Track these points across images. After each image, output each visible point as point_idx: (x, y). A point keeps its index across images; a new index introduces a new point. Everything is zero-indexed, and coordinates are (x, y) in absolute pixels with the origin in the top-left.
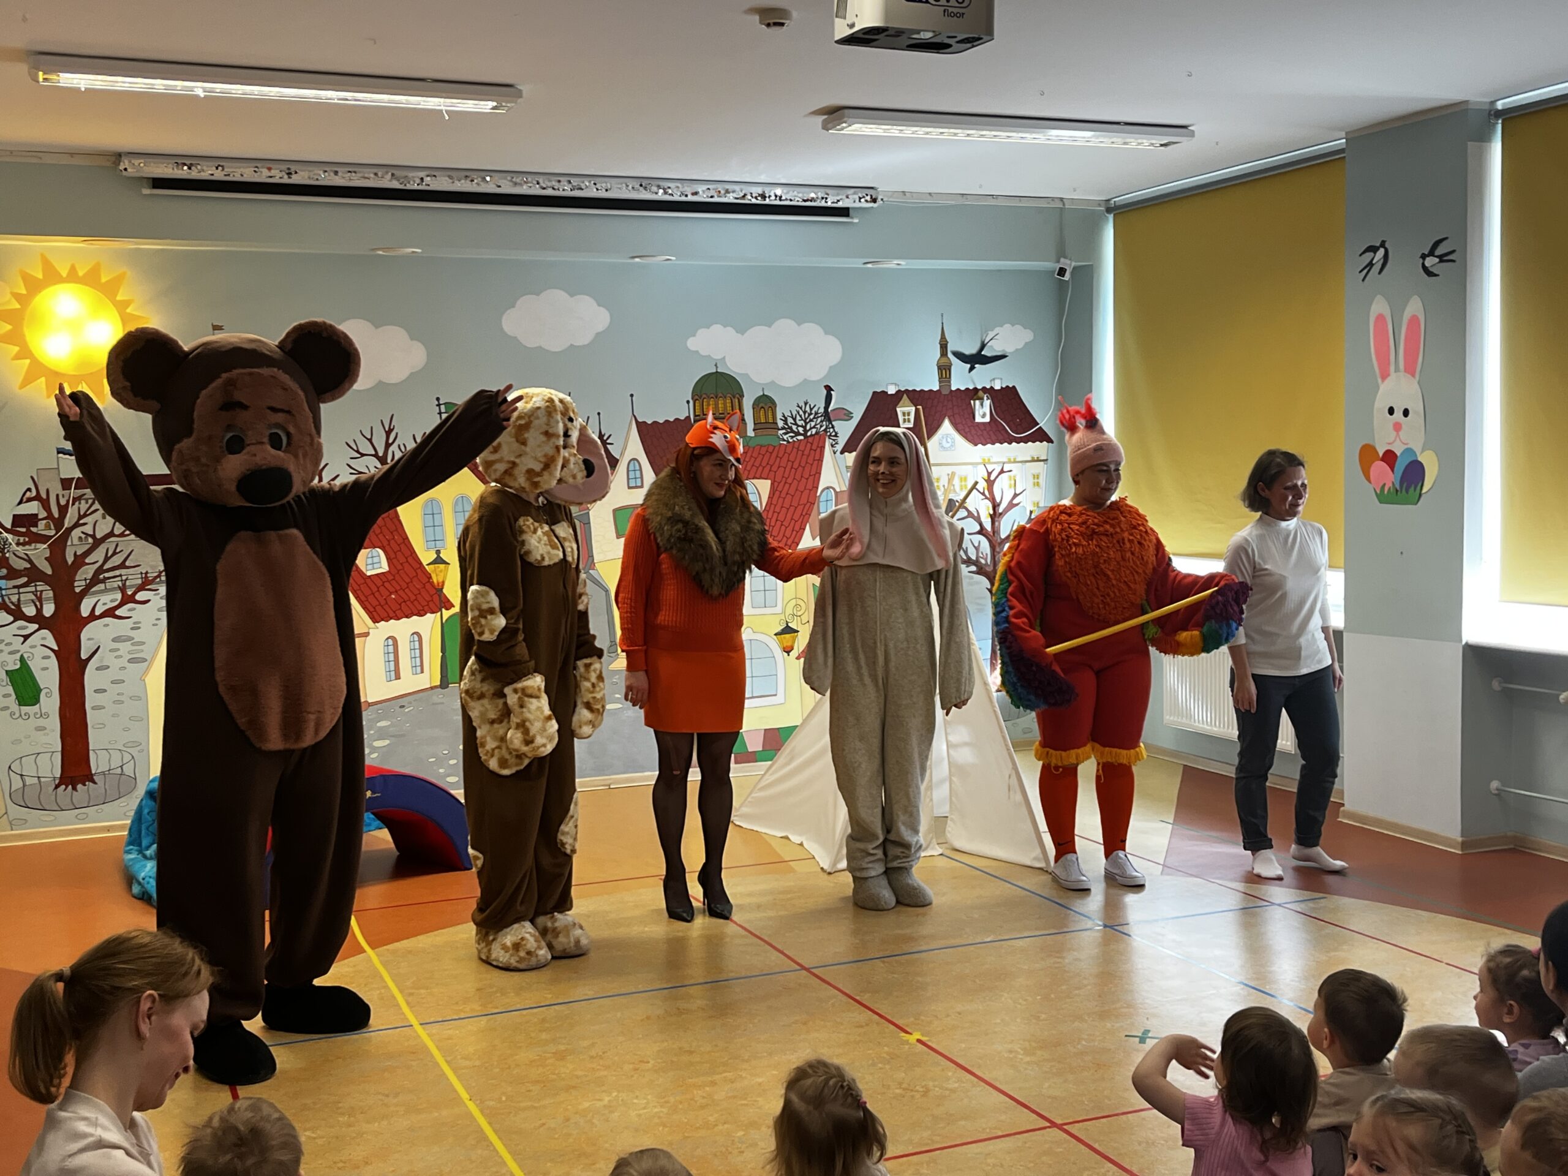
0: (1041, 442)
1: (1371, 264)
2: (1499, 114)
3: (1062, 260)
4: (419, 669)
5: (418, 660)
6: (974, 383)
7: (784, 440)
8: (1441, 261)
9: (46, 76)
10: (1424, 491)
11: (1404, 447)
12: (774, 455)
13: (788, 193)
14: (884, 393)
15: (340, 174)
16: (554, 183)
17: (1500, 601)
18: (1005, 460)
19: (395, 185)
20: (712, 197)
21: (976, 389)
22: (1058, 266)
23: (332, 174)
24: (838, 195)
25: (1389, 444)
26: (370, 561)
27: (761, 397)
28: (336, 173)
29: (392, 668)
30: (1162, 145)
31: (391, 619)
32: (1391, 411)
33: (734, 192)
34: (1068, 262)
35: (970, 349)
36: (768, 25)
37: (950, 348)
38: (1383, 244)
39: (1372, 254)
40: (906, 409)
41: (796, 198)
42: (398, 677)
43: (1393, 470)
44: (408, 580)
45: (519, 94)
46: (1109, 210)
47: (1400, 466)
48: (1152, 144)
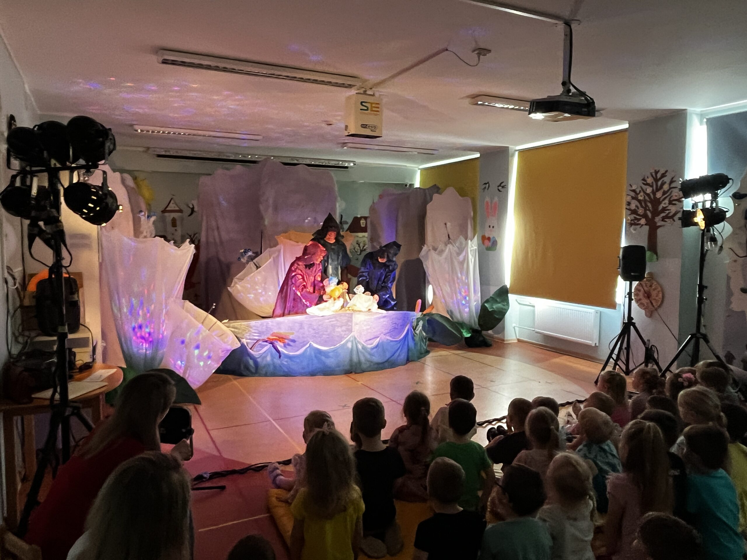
1: (485, 188)
2: (517, 150)
8: (502, 188)
11: (492, 236)
14: (357, 217)
22: (405, 184)
24: (345, 163)
25: (489, 235)
30: (431, 154)
32: (490, 226)
34: (408, 183)
38: (488, 183)
39: (486, 185)
40: (363, 222)
46: (419, 169)
48: (428, 154)
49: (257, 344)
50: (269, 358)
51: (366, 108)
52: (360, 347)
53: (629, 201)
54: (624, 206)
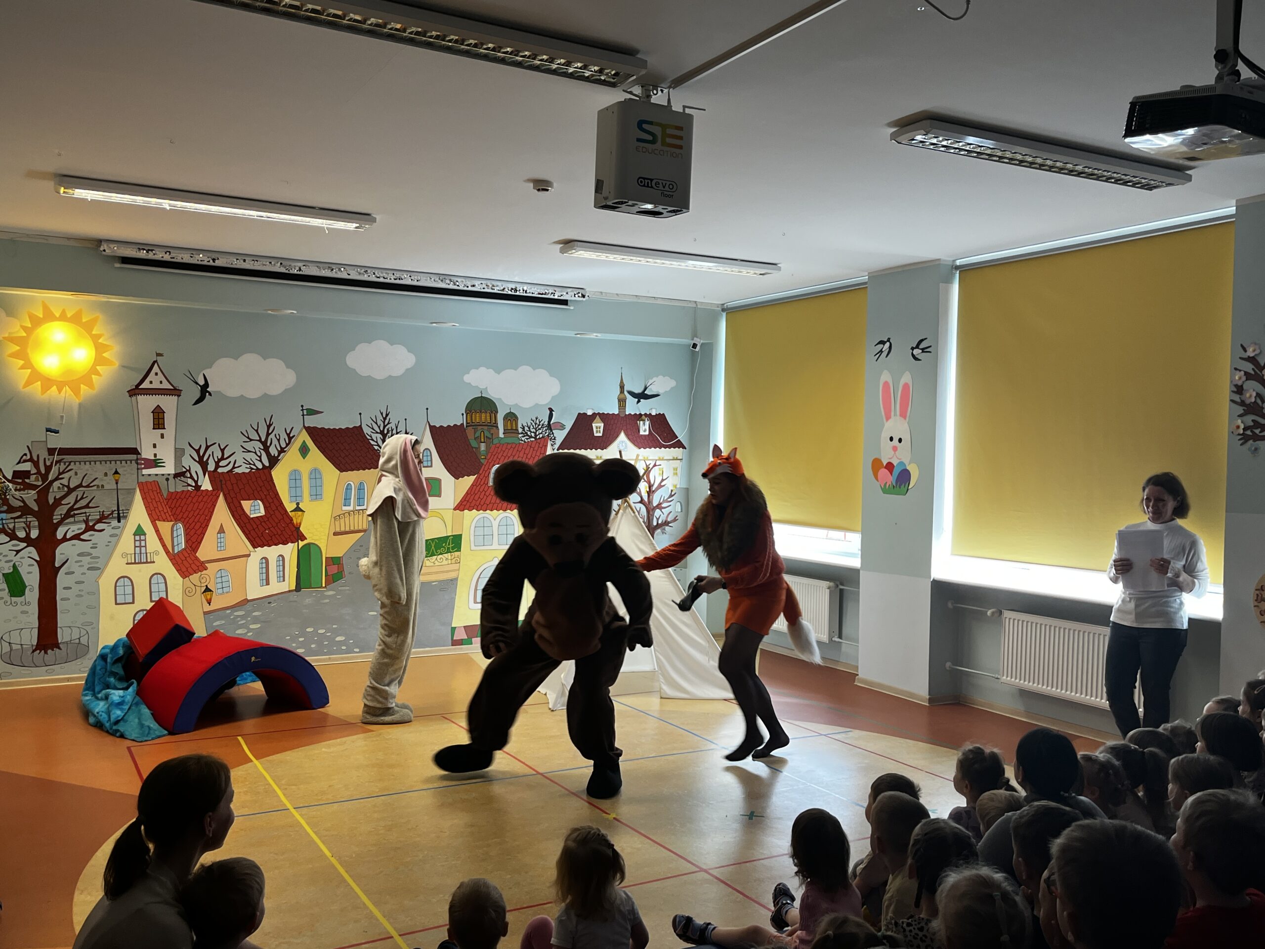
0: (679, 448)
1: (881, 351)
2: (957, 268)
3: (695, 339)
4: (282, 578)
5: (282, 573)
6: (640, 411)
7: (522, 441)
8: (923, 352)
9: (66, 190)
10: (910, 487)
11: (899, 461)
12: (516, 449)
13: (531, 289)
14: (585, 414)
15: (247, 261)
16: (384, 274)
17: (952, 554)
18: (657, 458)
19: (283, 270)
20: (484, 288)
21: (641, 415)
22: (692, 343)
23: (242, 261)
24: (562, 292)
25: (890, 458)
26: (253, 508)
27: (509, 413)
28: (244, 261)
29: (264, 578)
30: (761, 274)
31: (265, 546)
32: (891, 439)
33: (497, 286)
34: (699, 340)
35: (638, 390)
36: (539, 190)
37: (626, 388)
38: (889, 340)
39: (882, 345)
40: (598, 425)
41: (534, 292)
42: (268, 584)
43: (891, 474)
44: (277, 521)
45: (374, 220)
46: (723, 310)
47: (896, 472)
48: (755, 273)
51: (650, 138)
53: (1240, 383)
54: (1225, 393)
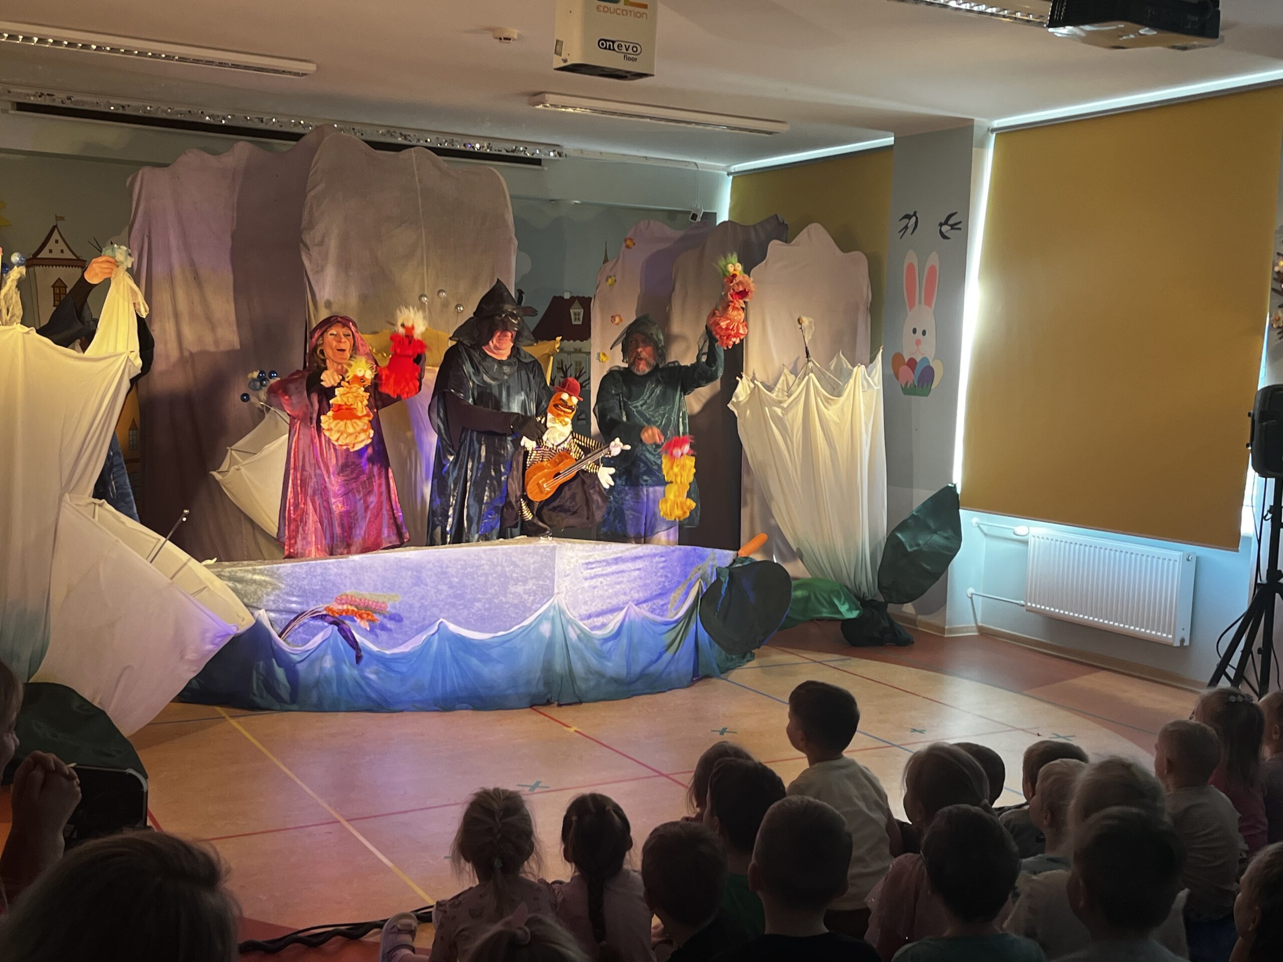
1: (906, 227)
2: (993, 130)
3: (695, 208)
8: (952, 229)
10: (933, 387)
11: (922, 357)
14: (562, 298)
19: (205, 120)
22: (691, 212)
24: (534, 149)
25: (912, 354)
30: (766, 133)
32: (915, 331)
34: (699, 209)
36: (500, 39)
38: (915, 213)
39: (908, 220)
40: (576, 311)
41: (502, 149)
43: (913, 372)
46: (729, 174)
47: (919, 370)
48: (759, 132)
49: (296, 624)
50: (328, 663)
52: (572, 635)
